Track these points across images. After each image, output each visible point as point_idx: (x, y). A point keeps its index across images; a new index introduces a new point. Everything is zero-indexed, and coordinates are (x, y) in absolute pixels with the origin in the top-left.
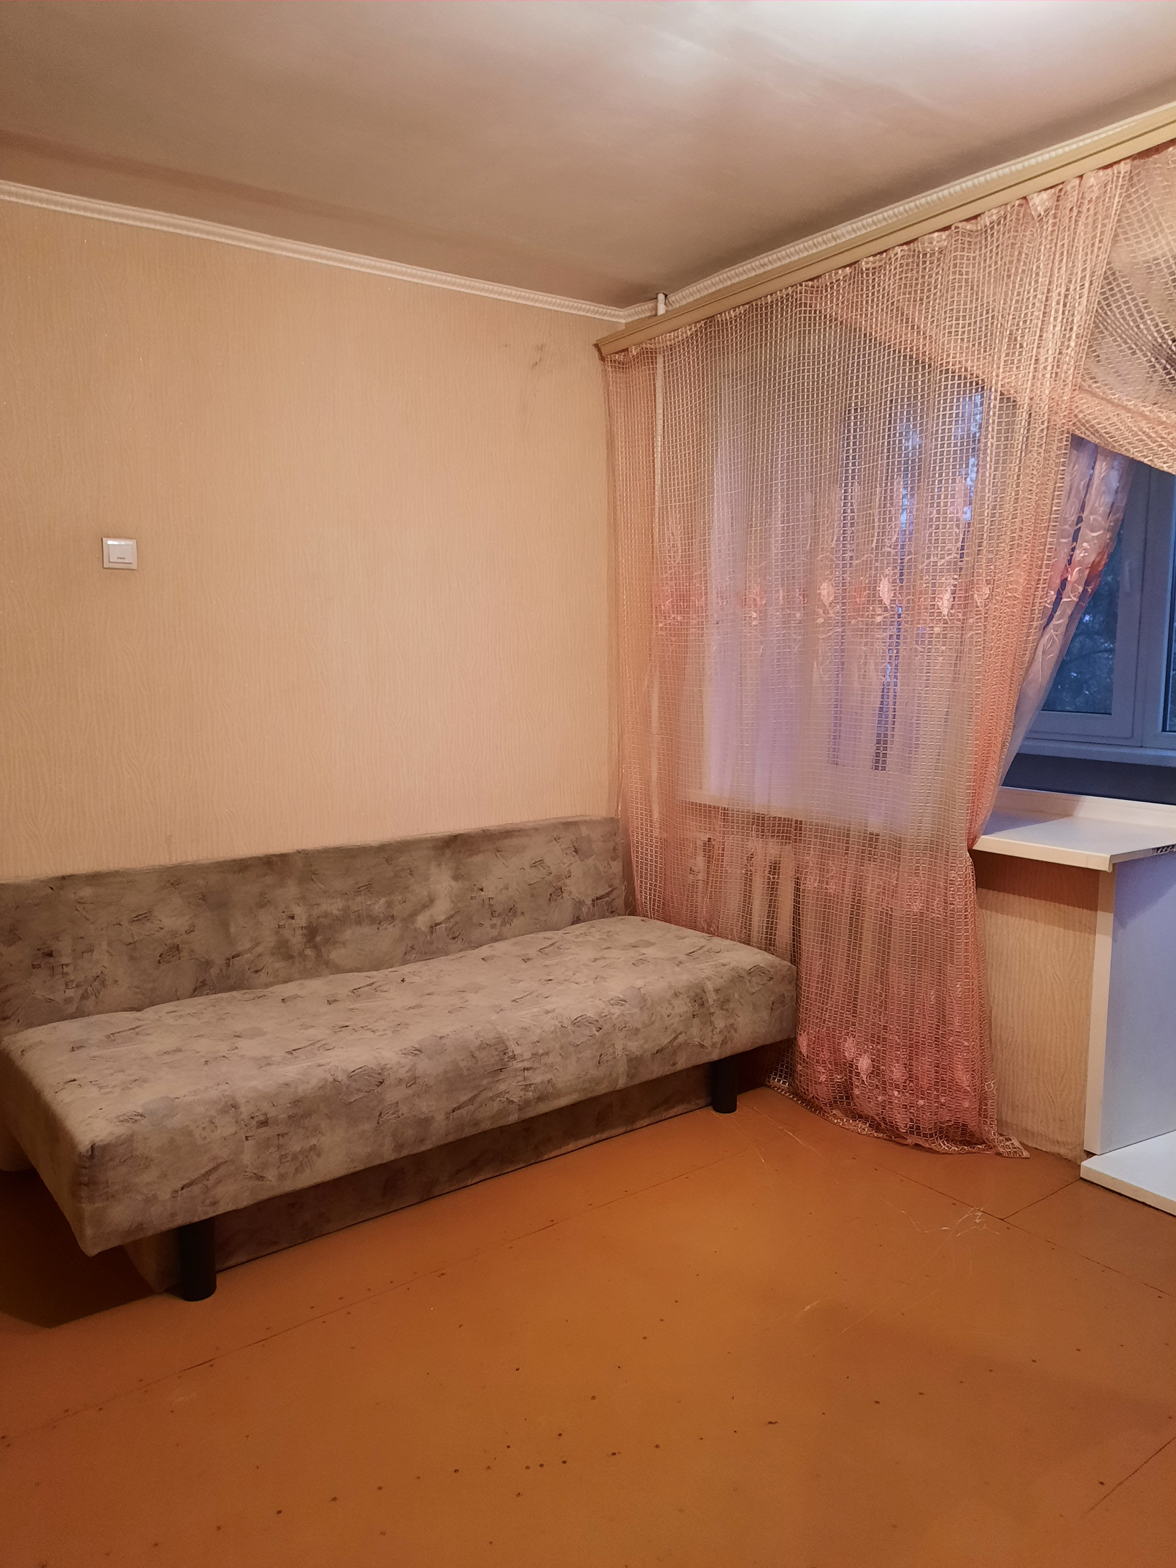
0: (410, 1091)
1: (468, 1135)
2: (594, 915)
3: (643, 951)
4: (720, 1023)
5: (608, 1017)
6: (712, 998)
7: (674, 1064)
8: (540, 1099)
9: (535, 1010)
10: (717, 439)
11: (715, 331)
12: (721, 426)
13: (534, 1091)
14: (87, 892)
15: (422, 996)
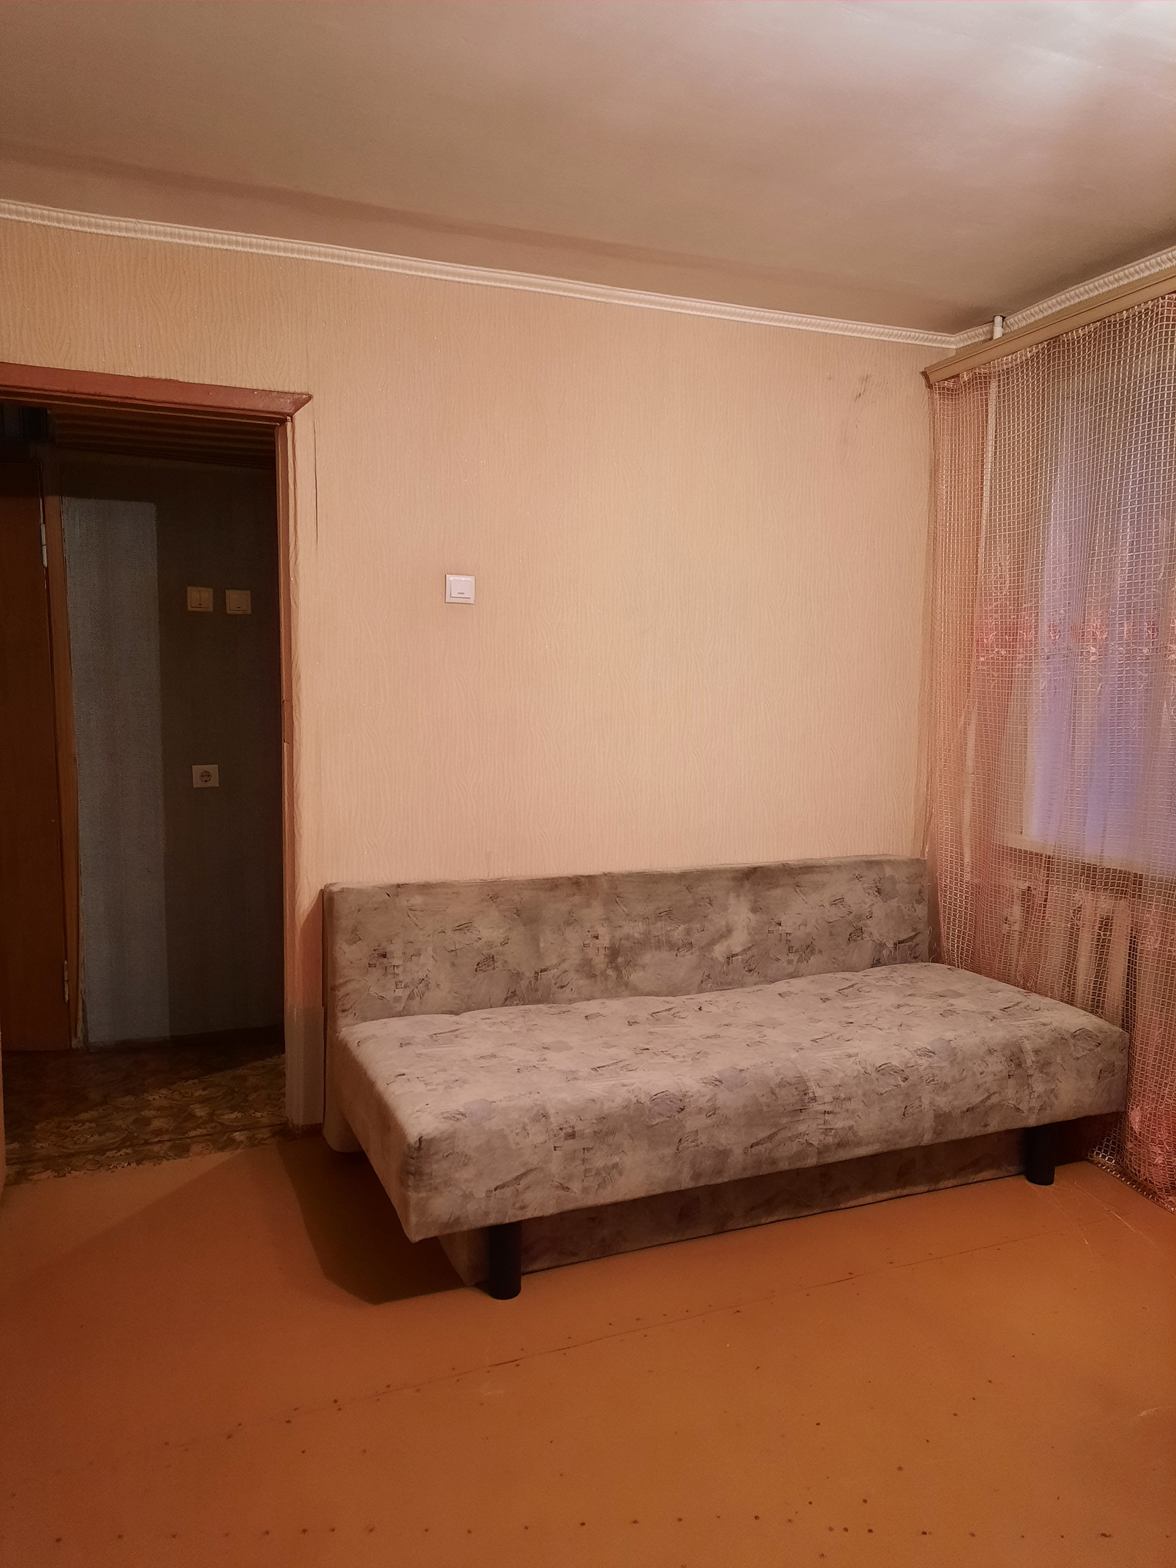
0: (709, 1121)
1: (764, 1173)
2: (895, 959)
3: (952, 1001)
4: (1039, 1087)
5: (915, 1067)
6: (1030, 1059)
7: (986, 1126)
8: (841, 1145)
9: (837, 1052)
10: (1056, 464)
11: (1059, 352)
12: (1062, 450)
13: (835, 1136)
14: (417, 900)
15: (720, 1026)
